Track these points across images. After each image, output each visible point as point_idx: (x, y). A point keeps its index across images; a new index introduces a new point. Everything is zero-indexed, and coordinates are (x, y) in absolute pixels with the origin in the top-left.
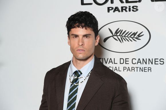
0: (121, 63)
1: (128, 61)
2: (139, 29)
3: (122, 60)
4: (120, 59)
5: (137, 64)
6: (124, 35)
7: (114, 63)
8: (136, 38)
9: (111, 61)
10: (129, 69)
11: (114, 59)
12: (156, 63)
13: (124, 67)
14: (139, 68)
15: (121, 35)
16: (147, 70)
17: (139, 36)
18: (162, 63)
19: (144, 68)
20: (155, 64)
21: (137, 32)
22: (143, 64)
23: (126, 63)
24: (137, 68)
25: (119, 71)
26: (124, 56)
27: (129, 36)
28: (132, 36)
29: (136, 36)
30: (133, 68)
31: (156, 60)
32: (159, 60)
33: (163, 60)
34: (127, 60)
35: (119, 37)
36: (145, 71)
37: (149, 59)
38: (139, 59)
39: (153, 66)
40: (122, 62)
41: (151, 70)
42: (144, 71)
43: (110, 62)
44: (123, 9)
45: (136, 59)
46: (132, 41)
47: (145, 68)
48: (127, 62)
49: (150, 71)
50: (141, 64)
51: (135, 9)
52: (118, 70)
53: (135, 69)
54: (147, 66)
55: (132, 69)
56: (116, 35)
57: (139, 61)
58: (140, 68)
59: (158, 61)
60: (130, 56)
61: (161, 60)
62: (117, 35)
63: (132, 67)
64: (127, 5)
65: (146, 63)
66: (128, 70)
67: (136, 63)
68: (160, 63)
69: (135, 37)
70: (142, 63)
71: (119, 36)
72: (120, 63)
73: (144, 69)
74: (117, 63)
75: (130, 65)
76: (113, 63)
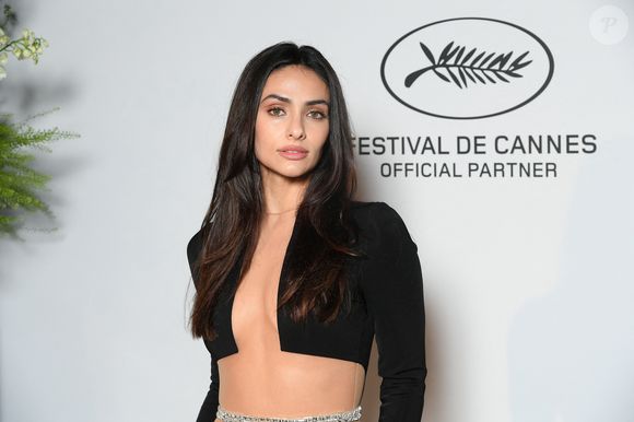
0: (461, 150)
1: (484, 145)
2: (515, 44)
3: (464, 143)
4: (459, 138)
5: (512, 152)
6: (468, 63)
7: (440, 152)
8: (508, 72)
9: (428, 145)
10: (485, 170)
11: (439, 138)
12: (572, 148)
13: (470, 164)
14: (518, 165)
15: (459, 63)
16: (544, 173)
17: (516, 65)
18: (591, 148)
19: (535, 164)
20: (568, 152)
21: (511, 53)
22: (530, 152)
23: (476, 152)
24: (512, 164)
25: (455, 176)
26: (471, 129)
27: (485, 66)
28: (493, 68)
29: (506, 66)
30: (499, 167)
31: (571, 140)
32: (579, 140)
33: (594, 138)
34: (479, 141)
35: (455, 71)
36: (538, 173)
37: (550, 138)
38: (518, 138)
39: (561, 159)
40: (464, 147)
41: (554, 170)
42: (535, 176)
43: (425, 148)
45: (507, 139)
46: (494, 82)
47: (537, 167)
48: (479, 149)
49: (551, 174)
50: (524, 152)
52: (451, 173)
53: (507, 169)
54: (544, 158)
55: (496, 170)
56: (444, 65)
57: (518, 145)
58: (521, 165)
59: (576, 144)
60: (490, 129)
61: (587, 140)
62: (448, 63)
63: (495, 164)
65: (540, 150)
66: (483, 172)
67: (507, 151)
68: (584, 150)
69: (505, 68)
70: (527, 150)
71: (455, 65)
72: (459, 152)
73: (535, 170)
74: (448, 153)
75: (491, 158)
76: (434, 153)
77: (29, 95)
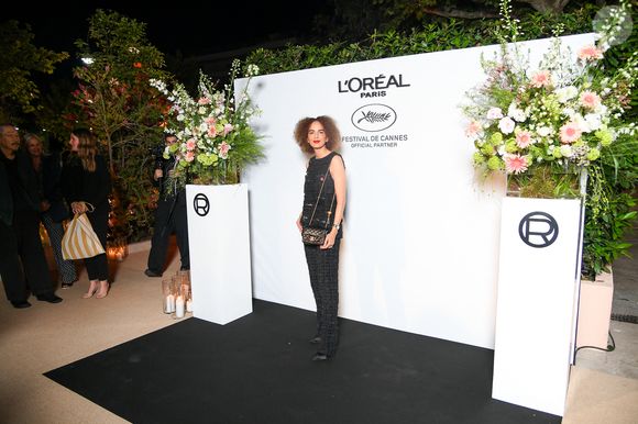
1: (378, 138)
2: (387, 111)
3: (373, 138)
6: (374, 117)
7: (367, 141)
8: (384, 119)
10: (378, 145)
11: (367, 137)
13: (374, 144)
17: (387, 117)
18: (406, 139)
20: (400, 140)
21: (385, 113)
22: (390, 140)
23: (376, 140)
24: (385, 143)
25: (370, 147)
26: (375, 134)
27: (379, 117)
28: (381, 117)
29: (384, 117)
33: (407, 136)
35: (371, 118)
37: (395, 136)
38: (387, 136)
39: (398, 142)
43: (363, 139)
44: (374, 94)
45: (384, 137)
46: (381, 121)
47: (392, 144)
49: (395, 146)
51: (384, 94)
54: (394, 141)
55: (381, 145)
58: (388, 144)
59: (402, 138)
60: (380, 134)
62: (369, 116)
64: (377, 91)
67: (384, 140)
75: (380, 142)
77: (257, 128)
